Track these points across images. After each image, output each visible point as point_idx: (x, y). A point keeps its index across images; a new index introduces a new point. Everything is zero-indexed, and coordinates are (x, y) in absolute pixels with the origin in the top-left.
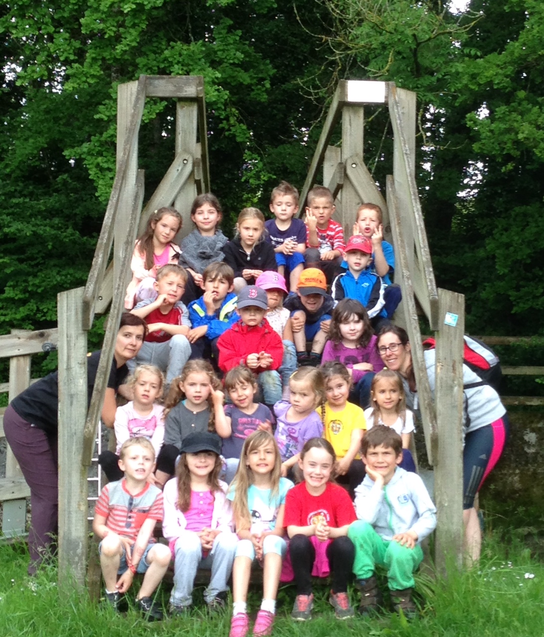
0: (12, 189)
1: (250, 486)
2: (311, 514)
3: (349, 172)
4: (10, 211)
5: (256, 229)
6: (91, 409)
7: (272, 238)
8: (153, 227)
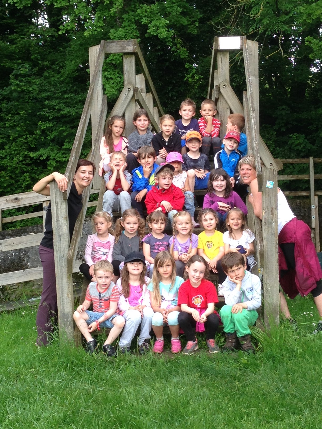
0: (65, 89)
1: (159, 282)
2: (193, 298)
3: (221, 90)
4: (65, 101)
5: (170, 126)
6: (72, 242)
7: (180, 130)
8: (110, 128)
